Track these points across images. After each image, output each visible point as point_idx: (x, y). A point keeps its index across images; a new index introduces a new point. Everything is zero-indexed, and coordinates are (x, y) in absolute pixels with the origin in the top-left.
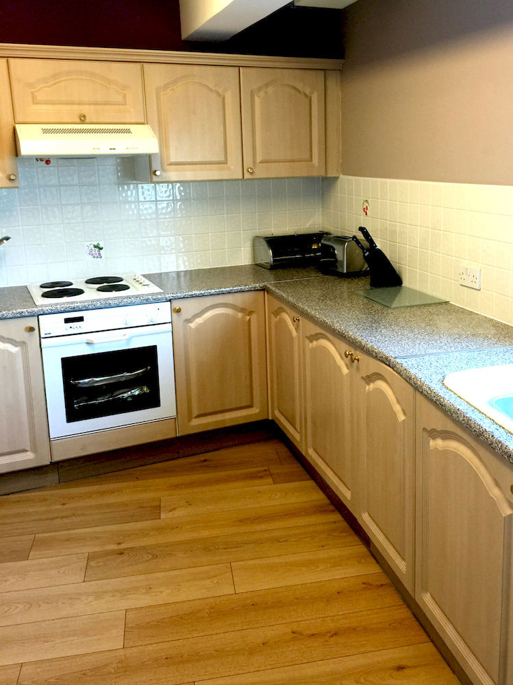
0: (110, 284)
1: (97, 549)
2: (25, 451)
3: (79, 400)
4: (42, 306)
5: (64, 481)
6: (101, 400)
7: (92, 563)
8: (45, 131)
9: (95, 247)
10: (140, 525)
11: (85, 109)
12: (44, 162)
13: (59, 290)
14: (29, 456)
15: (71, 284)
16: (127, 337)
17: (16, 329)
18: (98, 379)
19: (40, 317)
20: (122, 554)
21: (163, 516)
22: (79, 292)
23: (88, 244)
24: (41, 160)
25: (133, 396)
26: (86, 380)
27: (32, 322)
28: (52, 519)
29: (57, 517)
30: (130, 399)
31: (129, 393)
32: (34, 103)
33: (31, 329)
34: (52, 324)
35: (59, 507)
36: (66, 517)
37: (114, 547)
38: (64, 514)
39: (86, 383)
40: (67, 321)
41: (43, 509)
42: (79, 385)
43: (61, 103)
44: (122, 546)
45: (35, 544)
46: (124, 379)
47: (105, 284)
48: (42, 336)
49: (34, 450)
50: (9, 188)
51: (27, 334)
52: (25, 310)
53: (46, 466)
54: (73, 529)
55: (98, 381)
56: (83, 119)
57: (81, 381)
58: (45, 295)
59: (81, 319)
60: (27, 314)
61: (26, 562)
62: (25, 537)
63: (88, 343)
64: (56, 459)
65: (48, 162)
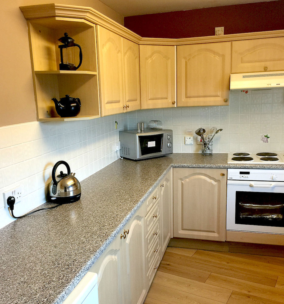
0: (268, 156)
1: (237, 290)
2: (214, 232)
3: (244, 214)
4: (230, 164)
5: (231, 252)
6: (254, 216)
7: (233, 296)
8: (244, 77)
9: (265, 136)
10: (263, 286)
11: (268, 64)
12: (245, 92)
13: (241, 157)
14: (216, 235)
15: (249, 155)
16: (272, 186)
17: (216, 173)
18: (254, 205)
19: (228, 169)
20: (249, 297)
21: (277, 286)
22: (251, 159)
23: (262, 135)
24: (243, 91)
25: (272, 218)
26: (248, 205)
27: (224, 171)
28: (220, 268)
29: (223, 268)
30: (270, 219)
31: (271, 216)
32: (242, 62)
33: (223, 175)
34: (233, 173)
35: (225, 263)
36: (227, 269)
37: (246, 292)
38: (226, 267)
39: (247, 206)
40: (241, 173)
41: (218, 262)
42: (244, 206)
43: (256, 62)
44: (250, 294)
45: (210, 277)
46: (268, 208)
47: (267, 157)
48: (228, 179)
49: (219, 233)
50: (224, 105)
51: (221, 177)
52: (221, 165)
53: (223, 242)
54: (230, 276)
55: (254, 207)
56: (266, 69)
57: (245, 205)
58: (234, 159)
59: (248, 173)
60: (222, 167)
61: (204, 284)
62: (207, 272)
63: (250, 186)
64: (228, 240)
65: (247, 92)
